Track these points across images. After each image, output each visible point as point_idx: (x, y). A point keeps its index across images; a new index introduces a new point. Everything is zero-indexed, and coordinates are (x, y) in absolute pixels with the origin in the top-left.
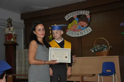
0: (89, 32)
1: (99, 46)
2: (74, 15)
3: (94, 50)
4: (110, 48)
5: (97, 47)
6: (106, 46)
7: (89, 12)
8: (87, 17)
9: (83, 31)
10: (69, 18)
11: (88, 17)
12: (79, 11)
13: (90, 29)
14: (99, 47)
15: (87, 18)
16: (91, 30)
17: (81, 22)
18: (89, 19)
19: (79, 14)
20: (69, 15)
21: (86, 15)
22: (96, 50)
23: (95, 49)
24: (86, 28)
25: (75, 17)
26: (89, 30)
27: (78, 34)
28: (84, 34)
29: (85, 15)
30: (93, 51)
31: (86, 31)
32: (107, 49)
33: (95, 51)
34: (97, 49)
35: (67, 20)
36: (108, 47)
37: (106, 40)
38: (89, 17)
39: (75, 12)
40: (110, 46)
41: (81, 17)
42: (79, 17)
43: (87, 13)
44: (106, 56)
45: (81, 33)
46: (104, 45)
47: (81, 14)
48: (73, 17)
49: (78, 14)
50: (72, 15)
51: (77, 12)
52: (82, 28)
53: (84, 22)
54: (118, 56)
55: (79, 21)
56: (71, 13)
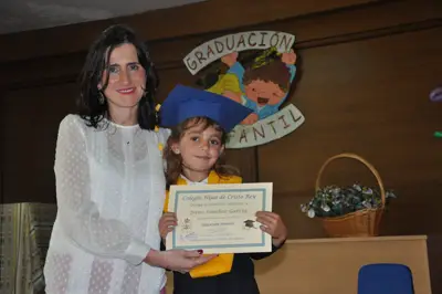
0: (294, 126)
1: (337, 191)
2: (225, 48)
3: (315, 210)
4: (388, 200)
5: (330, 194)
6: (370, 192)
7: (291, 38)
8: (284, 60)
9: (264, 122)
10: (205, 63)
11: (289, 60)
12: (246, 35)
13: (297, 113)
14: (340, 193)
15: (284, 64)
16: (303, 119)
17: (258, 84)
18: (293, 70)
19: (248, 47)
20: (203, 48)
21: (280, 50)
22: (327, 209)
23: (320, 203)
24: (280, 108)
25: (231, 62)
26: (291, 119)
27: (243, 136)
28: (271, 136)
29: (275, 52)
30: (311, 214)
31: (279, 125)
32: (372, 203)
33: (319, 214)
34: (330, 205)
35: (193, 72)
36: (379, 197)
37: (368, 165)
38: (294, 61)
39: (230, 37)
40: (386, 191)
41: (257, 59)
42: (246, 58)
43: (282, 43)
44: (370, 235)
45: (255, 130)
46: (359, 188)
47: (257, 47)
48: (219, 61)
49: (241, 48)
50: (214, 49)
51: (237, 36)
52: (260, 108)
53: (271, 84)
54: (425, 237)
55: (246, 80)
56: (211, 43)
